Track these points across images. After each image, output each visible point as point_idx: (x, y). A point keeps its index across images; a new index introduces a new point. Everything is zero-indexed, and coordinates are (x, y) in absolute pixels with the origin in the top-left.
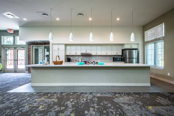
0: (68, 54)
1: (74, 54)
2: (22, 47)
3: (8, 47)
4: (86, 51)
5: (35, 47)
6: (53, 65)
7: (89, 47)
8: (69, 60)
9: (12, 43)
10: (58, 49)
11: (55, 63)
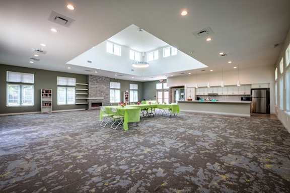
0: (198, 94)
1: (203, 94)
2: (167, 90)
3: (159, 90)
4: (213, 92)
5: (175, 89)
6: (187, 101)
7: (215, 89)
8: (198, 99)
9: (161, 88)
10: (190, 91)
11: (189, 100)
